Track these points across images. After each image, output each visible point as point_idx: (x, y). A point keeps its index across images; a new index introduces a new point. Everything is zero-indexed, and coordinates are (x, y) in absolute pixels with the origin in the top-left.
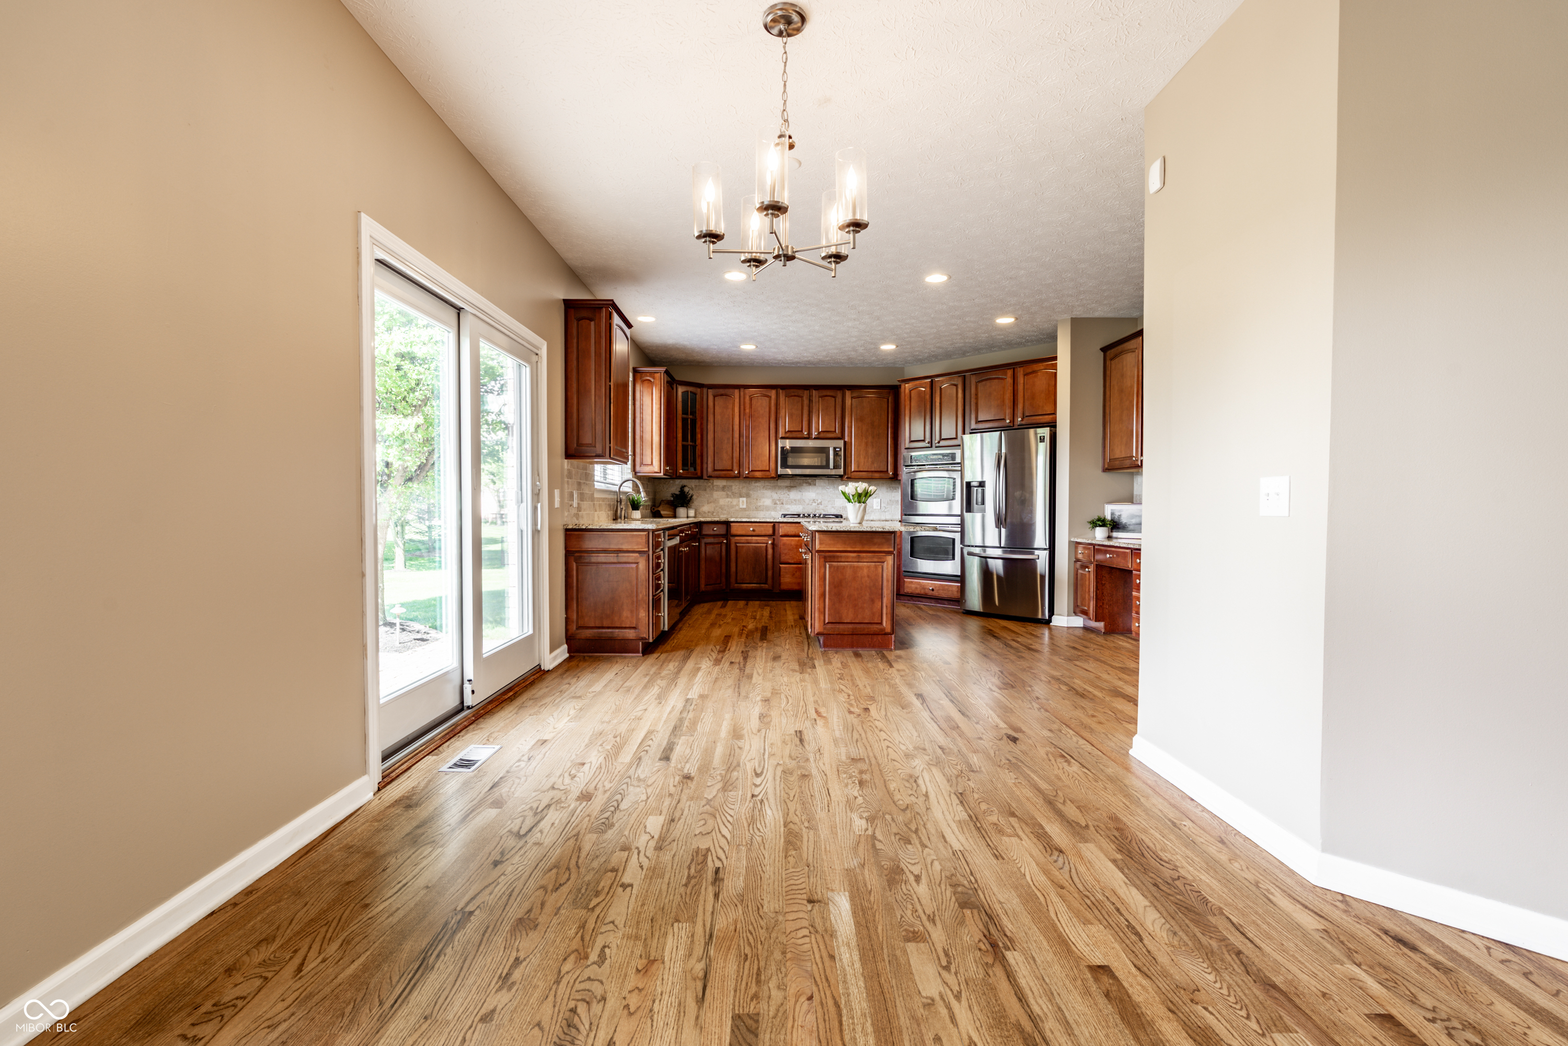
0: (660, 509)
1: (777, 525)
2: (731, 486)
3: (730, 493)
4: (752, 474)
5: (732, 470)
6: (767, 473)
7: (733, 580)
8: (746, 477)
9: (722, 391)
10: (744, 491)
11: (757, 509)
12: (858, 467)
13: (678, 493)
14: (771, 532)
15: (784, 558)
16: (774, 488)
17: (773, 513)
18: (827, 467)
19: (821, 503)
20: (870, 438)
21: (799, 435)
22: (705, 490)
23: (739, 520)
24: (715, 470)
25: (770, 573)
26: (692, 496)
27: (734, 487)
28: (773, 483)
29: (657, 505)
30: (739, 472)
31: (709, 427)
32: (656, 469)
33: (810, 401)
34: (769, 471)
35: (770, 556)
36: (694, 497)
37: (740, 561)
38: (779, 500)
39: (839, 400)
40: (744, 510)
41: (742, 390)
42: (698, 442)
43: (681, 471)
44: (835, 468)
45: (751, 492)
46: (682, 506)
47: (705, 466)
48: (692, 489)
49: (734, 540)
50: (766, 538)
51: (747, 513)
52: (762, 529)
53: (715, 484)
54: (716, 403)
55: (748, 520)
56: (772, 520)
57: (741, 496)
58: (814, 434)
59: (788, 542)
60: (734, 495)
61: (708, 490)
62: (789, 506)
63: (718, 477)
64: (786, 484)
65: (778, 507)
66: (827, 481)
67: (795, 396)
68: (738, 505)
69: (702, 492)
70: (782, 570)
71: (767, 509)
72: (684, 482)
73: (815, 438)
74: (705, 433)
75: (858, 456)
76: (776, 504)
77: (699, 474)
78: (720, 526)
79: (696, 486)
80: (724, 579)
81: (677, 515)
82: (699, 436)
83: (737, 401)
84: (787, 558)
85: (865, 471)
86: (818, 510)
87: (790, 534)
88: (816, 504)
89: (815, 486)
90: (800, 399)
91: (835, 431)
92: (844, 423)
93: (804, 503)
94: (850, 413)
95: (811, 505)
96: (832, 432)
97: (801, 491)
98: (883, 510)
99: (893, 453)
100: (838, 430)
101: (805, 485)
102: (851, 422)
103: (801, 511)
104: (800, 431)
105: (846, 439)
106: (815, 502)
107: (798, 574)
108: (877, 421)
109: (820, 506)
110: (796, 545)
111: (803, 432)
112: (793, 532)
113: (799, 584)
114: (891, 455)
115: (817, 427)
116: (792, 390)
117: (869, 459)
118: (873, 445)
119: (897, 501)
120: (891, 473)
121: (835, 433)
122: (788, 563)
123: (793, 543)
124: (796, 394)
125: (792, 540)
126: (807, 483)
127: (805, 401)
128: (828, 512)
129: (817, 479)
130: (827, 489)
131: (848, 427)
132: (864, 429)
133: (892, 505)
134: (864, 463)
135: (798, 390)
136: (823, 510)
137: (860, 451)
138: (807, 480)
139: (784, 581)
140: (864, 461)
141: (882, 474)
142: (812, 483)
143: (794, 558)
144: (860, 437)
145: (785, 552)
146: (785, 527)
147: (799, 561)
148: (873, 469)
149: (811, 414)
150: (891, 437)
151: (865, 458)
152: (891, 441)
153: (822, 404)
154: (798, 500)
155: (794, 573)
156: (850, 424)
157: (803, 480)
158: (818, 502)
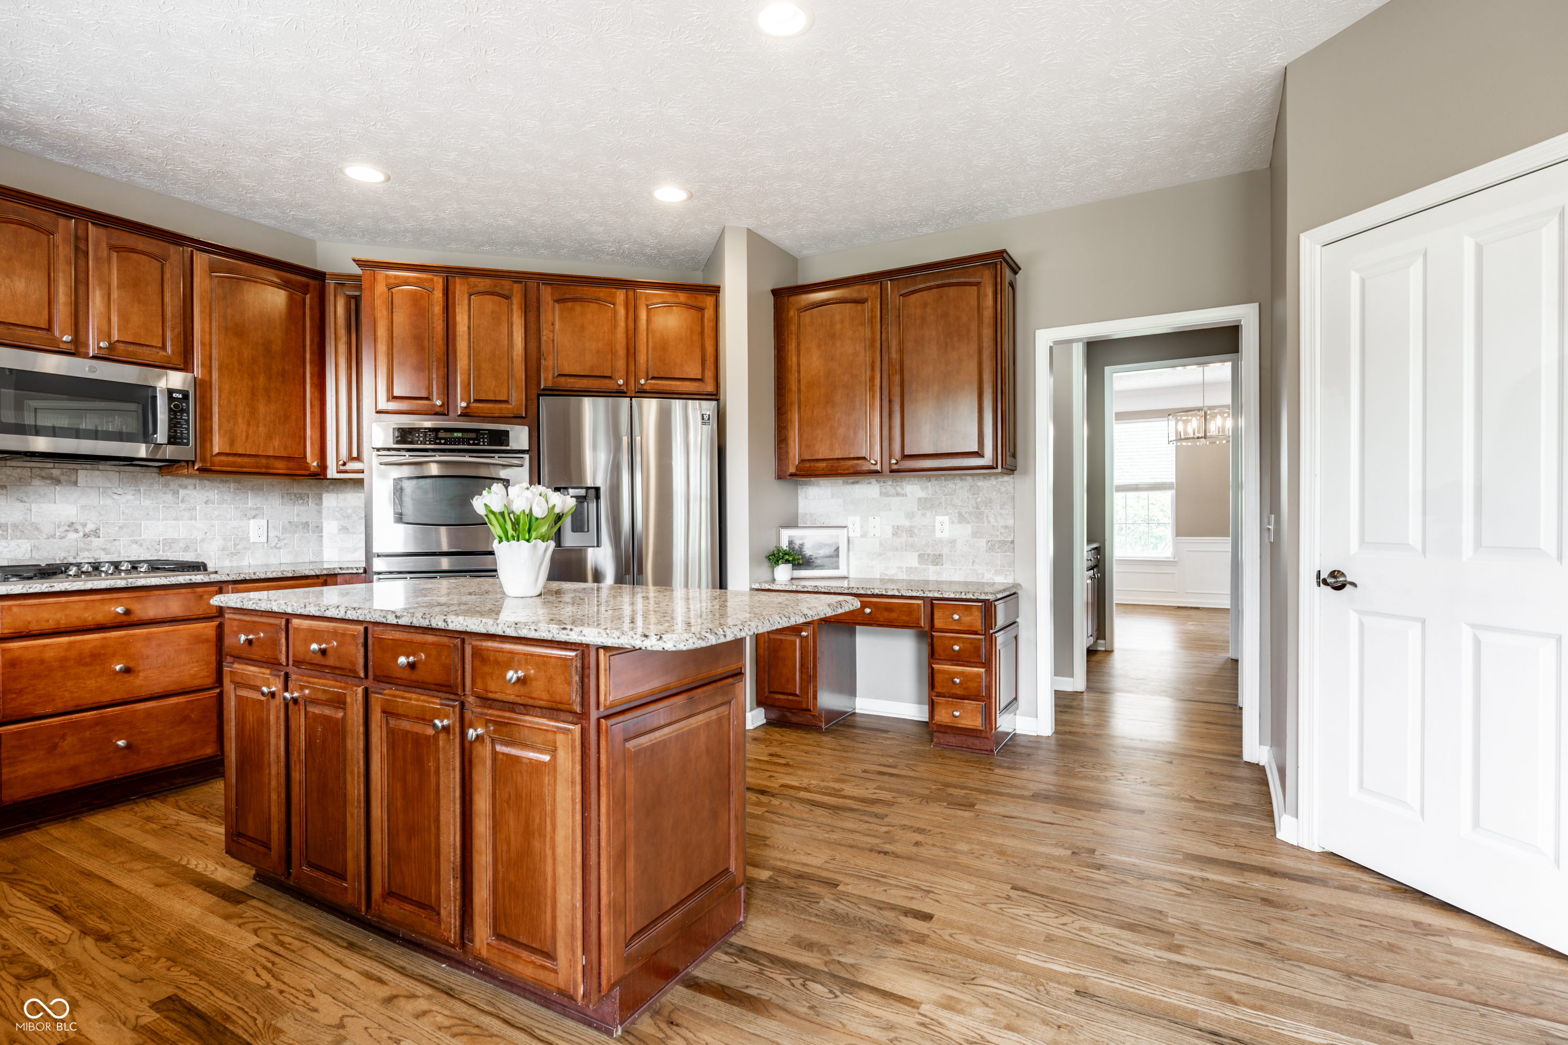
12: (232, 442)
15: (10, 706)
18: (147, 436)
19: (96, 533)
20: (262, 380)
21: (40, 340)
33: (80, 252)
39: (173, 269)
44: (173, 439)
58: (96, 344)
59: (29, 655)
66: (114, 476)
70: (7, 746)
73: (94, 357)
75: (229, 417)
84: (24, 702)
85: (250, 456)
86: (88, 550)
87: (36, 628)
88: (81, 534)
89: (74, 488)
90: (44, 237)
91: (164, 347)
92: (189, 331)
93: (36, 533)
94: (207, 310)
95: (62, 538)
96: (156, 347)
97: (25, 499)
98: (274, 544)
99: (317, 420)
100: (172, 345)
101: (36, 482)
102: (210, 334)
103: (28, 556)
104: (43, 326)
105: (198, 372)
106: (76, 531)
107: (69, 742)
108: (279, 342)
109: (93, 538)
110: (64, 660)
111: (57, 333)
112: (48, 621)
113: (74, 770)
114: (311, 422)
115: (105, 328)
116: (8, 203)
117: (261, 429)
118: (269, 397)
119: (307, 524)
120: (315, 464)
121: (164, 354)
122: (29, 716)
123: (49, 655)
124: (26, 220)
125: (45, 646)
126: (43, 478)
127: (61, 248)
128: (122, 554)
129: (83, 469)
130: (116, 497)
131: (203, 344)
132: (245, 355)
133: (295, 532)
134: (247, 437)
135: (32, 209)
136: (104, 550)
137: (236, 406)
138: (47, 471)
139: (12, 776)
140: (247, 432)
141: (291, 464)
142: (63, 478)
143: (53, 700)
144: (236, 371)
145: (19, 686)
146: (15, 610)
147: (72, 703)
148: (271, 454)
149: (82, 288)
150: (312, 384)
151: (249, 424)
152: (312, 393)
153: (118, 270)
154: (15, 526)
155: (57, 740)
156: (208, 337)
157: (31, 468)
158: (87, 531)
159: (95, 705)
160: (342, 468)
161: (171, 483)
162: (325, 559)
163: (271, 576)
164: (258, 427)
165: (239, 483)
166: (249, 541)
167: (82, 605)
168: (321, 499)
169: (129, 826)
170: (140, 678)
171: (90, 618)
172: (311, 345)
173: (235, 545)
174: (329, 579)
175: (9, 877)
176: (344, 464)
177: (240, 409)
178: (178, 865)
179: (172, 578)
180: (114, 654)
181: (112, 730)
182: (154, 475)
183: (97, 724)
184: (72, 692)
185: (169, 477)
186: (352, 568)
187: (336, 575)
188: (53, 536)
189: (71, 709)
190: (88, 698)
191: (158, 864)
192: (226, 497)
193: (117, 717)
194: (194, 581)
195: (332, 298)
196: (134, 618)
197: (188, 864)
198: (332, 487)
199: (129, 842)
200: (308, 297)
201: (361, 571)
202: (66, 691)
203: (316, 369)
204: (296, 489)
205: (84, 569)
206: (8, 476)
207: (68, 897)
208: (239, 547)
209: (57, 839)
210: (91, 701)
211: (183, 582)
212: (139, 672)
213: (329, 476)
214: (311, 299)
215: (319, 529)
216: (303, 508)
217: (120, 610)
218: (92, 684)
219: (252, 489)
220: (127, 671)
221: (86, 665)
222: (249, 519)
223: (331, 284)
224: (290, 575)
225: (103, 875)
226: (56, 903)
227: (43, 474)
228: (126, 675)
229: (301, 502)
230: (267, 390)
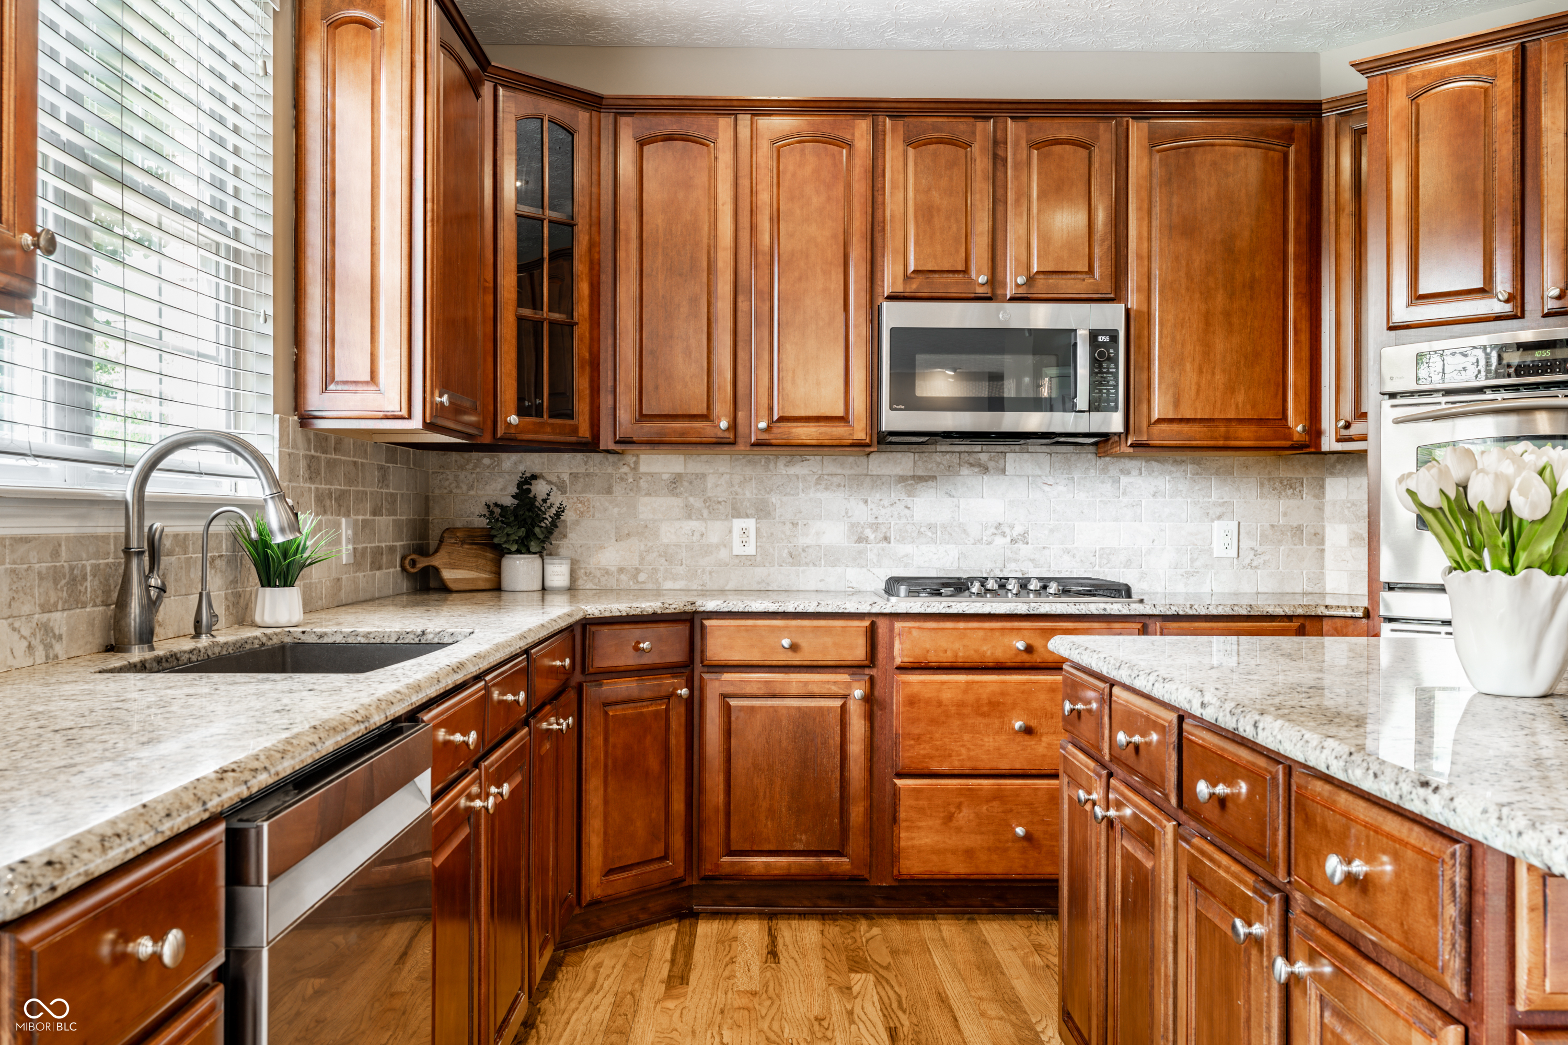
0: (436, 561)
1: (882, 625)
2: (704, 476)
3: (696, 502)
4: (784, 428)
5: (706, 417)
6: (838, 431)
7: (712, 839)
8: (759, 444)
9: (669, 124)
10: (749, 493)
11: (795, 558)
12: (1177, 404)
13: (508, 501)
14: (859, 653)
15: (908, 755)
16: (857, 481)
17: (854, 576)
18: (1065, 402)
19: (1024, 538)
20: (1220, 298)
21: (953, 285)
22: (609, 491)
23: (740, 607)
24: (643, 417)
25: (857, 813)
26: (558, 515)
27: (711, 481)
28: (851, 464)
29: (433, 544)
30: (734, 426)
31: (621, 255)
32: (392, 400)
33: (998, 161)
34: (843, 419)
35: (856, 748)
36: (569, 516)
37: (740, 765)
38: (875, 527)
39: (1103, 155)
40: (748, 561)
41: (744, 120)
42: (582, 309)
43: (514, 419)
44: (1095, 406)
45: (774, 499)
46: (523, 548)
47: (606, 401)
48: (562, 489)
49: (716, 685)
50: (844, 677)
51: (760, 572)
52: (828, 640)
53: (643, 468)
54: (648, 167)
55: (772, 608)
56: (864, 609)
57: (737, 513)
58: (1013, 281)
59: (927, 693)
60: (712, 508)
61: (618, 489)
62: (908, 548)
63: (656, 443)
64: (899, 470)
65: (872, 550)
66: (1044, 459)
67: (940, 141)
68: (727, 545)
69: (597, 500)
70: (905, 803)
71: (832, 557)
72: (533, 462)
73: (1013, 299)
74: (606, 278)
75: (1175, 362)
76: (861, 539)
77: (584, 431)
78: (662, 629)
79: (574, 476)
80: (678, 841)
81: (506, 583)
82: (583, 288)
83: (725, 158)
84: (922, 752)
85: (1201, 420)
86: (1016, 561)
87: (934, 659)
88: (1008, 539)
89: (1002, 477)
90: (961, 152)
91: (1091, 271)
92: (1123, 240)
93: (963, 536)
94: (1146, 206)
95: (989, 543)
96: (1081, 272)
97: (953, 493)
98: (1247, 561)
99: (1305, 353)
100: (1100, 267)
101: (965, 471)
102: (1150, 239)
103: (955, 566)
104: (960, 269)
105: (1133, 300)
106: (1004, 534)
107: (965, 816)
108: (1246, 234)
109: (1020, 545)
110: (961, 704)
111: (973, 276)
112: (946, 651)
113: (969, 853)
114: (1295, 358)
115: (1024, 258)
116: (929, 119)
117: (1217, 377)
118: (1230, 324)
119: (1299, 529)
120: (1300, 428)
121: (1091, 281)
122: (926, 771)
123: (947, 695)
124: (945, 135)
125: (943, 683)
126: (971, 465)
127: (978, 161)
128: (1052, 569)
129: (1011, 452)
130: (1046, 488)
131: (1139, 257)
132: (1197, 263)
133: (1280, 542)
134: (1198, 392)
135: (951, 120)
136: (1032, 560)
137: (1183, 345)
138: (975, 455)
139: (909, 843)
140: (1198, 385)
141: (1263, 431)
142: (991, 465)
143: (950, 756)
144: (1183, 291)
145: (917, 731)
146: (915, 633)
147: (968, 764)
148: (1231, 415)
149: (1000, 208)
150: (1296, 295)
151: (1200, 371)
152: (1297, 310)
153: (1039, 174)
154: (944, 527)
155: (953, 810)
156: (1146, 245)
157: (960, 453)
158: (1015, 534)
159: (992, 772)
160: (1344, 432)
161: (1111, 467)
162: (1328, 590)
163: (1215, 612)
164: (1213, 374)
165: (1199, 464)
166: (1211, 554)
167: (981, 634)
168: (1322, 487)
169: (1015, 949)
170: (1044, 744)
171: (989, 653)
172: (1296, 229)
173: (1193, 560)
174: (1308, 624)
175: (881, 971)
176: (1347, 426)
177: (1189, 347)
178: (1032, 1028)
179: (1082, 606)
180: (1014, 706)
181: (1011, 811)
182: (1090, 456)
183: (995, 798)
184: (969, 749)
185: (1108, 459)
186: (1345, 608)
187: (1320, 618)
188: (980, 541)
189: (967, 772)
190: (986, 764)
191: (1013, 1017)
192: (1181, 487)
193: (1017, 792)
194: (1109, 612)
195: (1332, 142)
196: (1036, 658)
197: (1042, 1032)
198: (1339, 467)
199: (1003, 973)
200: (1292, 149)
201: (1360, 613)
202: (963, 746)
203: (1304, 268)
204: (1284, 472)
205: (989, 586)
206: (939, 464)
207: (911, 1023)
208: (1197, 564)
209: (943, 939)
210: (988, 766)
211: (1095, 612)
212: (1041, 735)
213: (1325, 447)
214: (1297, 152)
215: (1319, 538)
216: (1293, 503)
217: (1020, 645)
218: (990, 742)
219: (1217, 473)
220: (1028, 731)
221: (983, 715)
222: (1213, 521)
223: (1330, 118)
224: (1244, 612)
225: (955, 1007)
226: (898, 1025)
227: (971, 461)
228: (1027, 737)
229: (1290, 492)
230: (1227, 314)
